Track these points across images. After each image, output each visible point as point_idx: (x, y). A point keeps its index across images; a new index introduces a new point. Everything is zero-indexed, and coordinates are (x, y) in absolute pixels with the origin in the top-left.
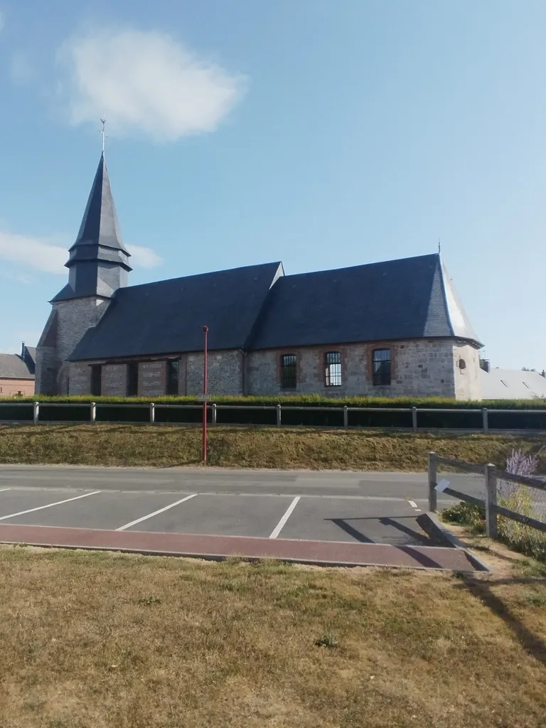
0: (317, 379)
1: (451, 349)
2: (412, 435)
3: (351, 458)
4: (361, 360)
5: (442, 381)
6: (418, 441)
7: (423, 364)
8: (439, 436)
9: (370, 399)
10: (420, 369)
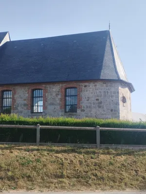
0: (25, 108)
1: (118, 89)
2: (96, 151)
3: (39, 175)
4: (57, 95)
5: (112, 110)
6: (102, 157)
7: (99, 98)
8: (120, 152)
9: (61, 119)
10: (97, 101)
